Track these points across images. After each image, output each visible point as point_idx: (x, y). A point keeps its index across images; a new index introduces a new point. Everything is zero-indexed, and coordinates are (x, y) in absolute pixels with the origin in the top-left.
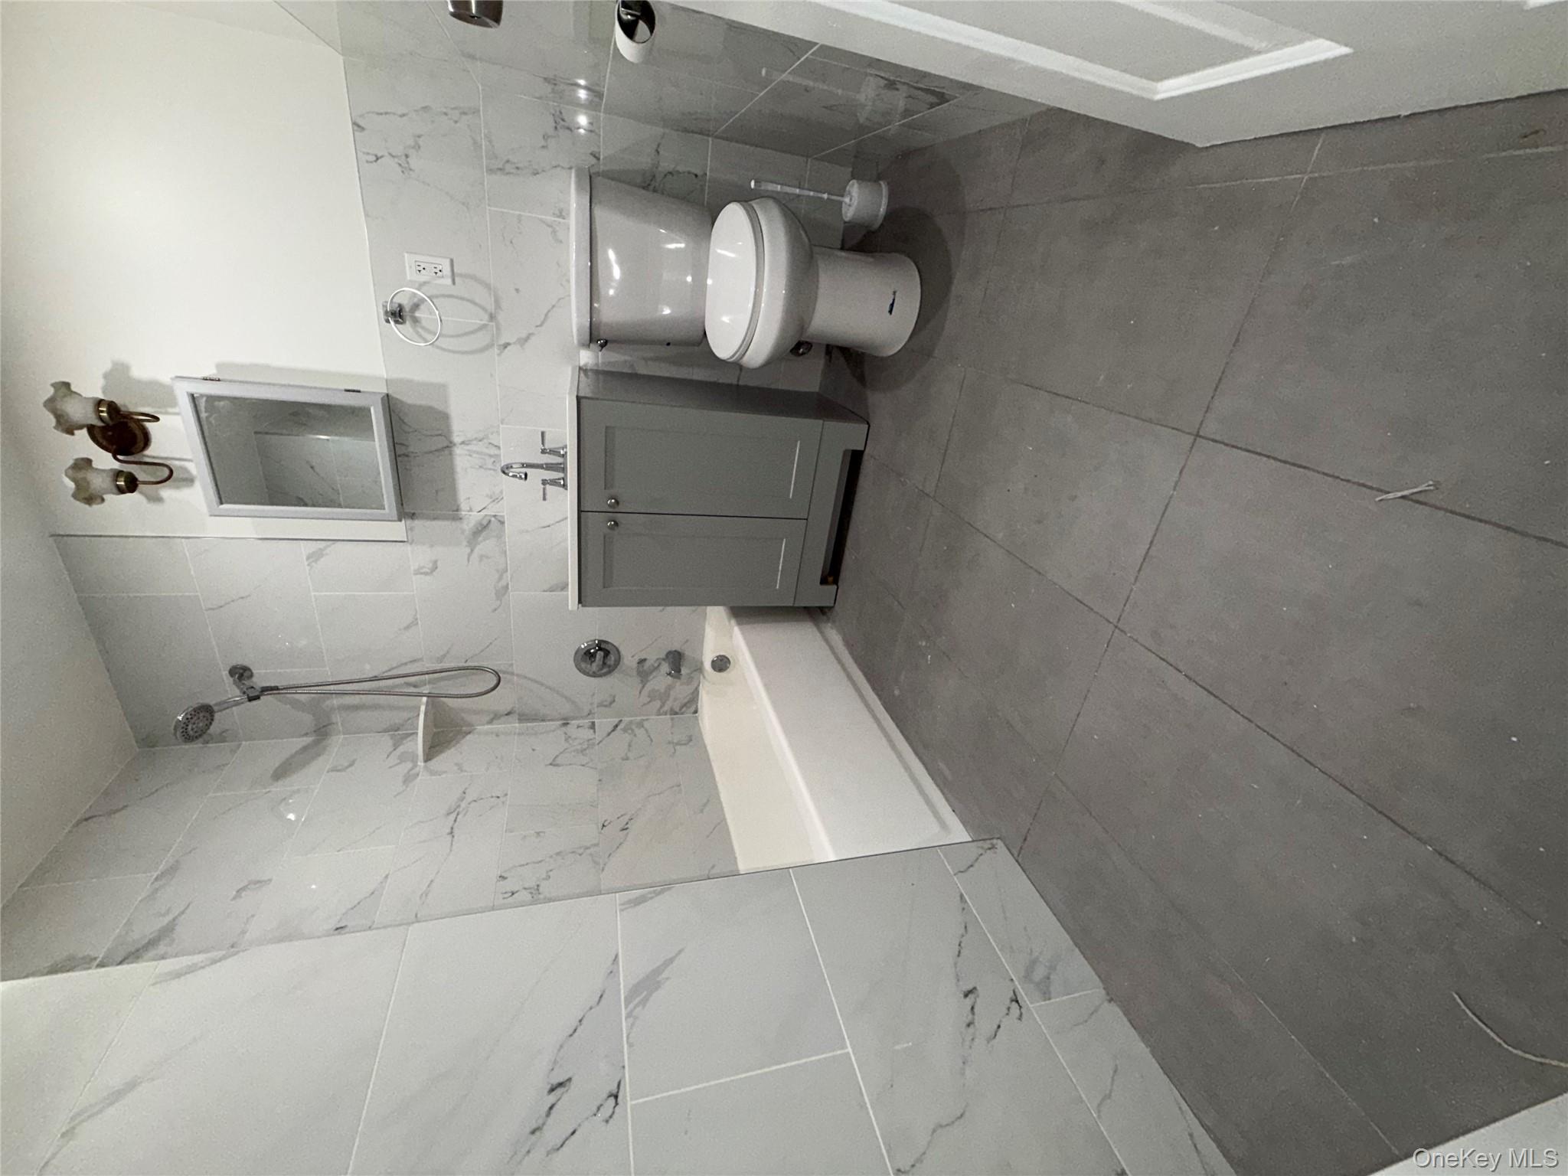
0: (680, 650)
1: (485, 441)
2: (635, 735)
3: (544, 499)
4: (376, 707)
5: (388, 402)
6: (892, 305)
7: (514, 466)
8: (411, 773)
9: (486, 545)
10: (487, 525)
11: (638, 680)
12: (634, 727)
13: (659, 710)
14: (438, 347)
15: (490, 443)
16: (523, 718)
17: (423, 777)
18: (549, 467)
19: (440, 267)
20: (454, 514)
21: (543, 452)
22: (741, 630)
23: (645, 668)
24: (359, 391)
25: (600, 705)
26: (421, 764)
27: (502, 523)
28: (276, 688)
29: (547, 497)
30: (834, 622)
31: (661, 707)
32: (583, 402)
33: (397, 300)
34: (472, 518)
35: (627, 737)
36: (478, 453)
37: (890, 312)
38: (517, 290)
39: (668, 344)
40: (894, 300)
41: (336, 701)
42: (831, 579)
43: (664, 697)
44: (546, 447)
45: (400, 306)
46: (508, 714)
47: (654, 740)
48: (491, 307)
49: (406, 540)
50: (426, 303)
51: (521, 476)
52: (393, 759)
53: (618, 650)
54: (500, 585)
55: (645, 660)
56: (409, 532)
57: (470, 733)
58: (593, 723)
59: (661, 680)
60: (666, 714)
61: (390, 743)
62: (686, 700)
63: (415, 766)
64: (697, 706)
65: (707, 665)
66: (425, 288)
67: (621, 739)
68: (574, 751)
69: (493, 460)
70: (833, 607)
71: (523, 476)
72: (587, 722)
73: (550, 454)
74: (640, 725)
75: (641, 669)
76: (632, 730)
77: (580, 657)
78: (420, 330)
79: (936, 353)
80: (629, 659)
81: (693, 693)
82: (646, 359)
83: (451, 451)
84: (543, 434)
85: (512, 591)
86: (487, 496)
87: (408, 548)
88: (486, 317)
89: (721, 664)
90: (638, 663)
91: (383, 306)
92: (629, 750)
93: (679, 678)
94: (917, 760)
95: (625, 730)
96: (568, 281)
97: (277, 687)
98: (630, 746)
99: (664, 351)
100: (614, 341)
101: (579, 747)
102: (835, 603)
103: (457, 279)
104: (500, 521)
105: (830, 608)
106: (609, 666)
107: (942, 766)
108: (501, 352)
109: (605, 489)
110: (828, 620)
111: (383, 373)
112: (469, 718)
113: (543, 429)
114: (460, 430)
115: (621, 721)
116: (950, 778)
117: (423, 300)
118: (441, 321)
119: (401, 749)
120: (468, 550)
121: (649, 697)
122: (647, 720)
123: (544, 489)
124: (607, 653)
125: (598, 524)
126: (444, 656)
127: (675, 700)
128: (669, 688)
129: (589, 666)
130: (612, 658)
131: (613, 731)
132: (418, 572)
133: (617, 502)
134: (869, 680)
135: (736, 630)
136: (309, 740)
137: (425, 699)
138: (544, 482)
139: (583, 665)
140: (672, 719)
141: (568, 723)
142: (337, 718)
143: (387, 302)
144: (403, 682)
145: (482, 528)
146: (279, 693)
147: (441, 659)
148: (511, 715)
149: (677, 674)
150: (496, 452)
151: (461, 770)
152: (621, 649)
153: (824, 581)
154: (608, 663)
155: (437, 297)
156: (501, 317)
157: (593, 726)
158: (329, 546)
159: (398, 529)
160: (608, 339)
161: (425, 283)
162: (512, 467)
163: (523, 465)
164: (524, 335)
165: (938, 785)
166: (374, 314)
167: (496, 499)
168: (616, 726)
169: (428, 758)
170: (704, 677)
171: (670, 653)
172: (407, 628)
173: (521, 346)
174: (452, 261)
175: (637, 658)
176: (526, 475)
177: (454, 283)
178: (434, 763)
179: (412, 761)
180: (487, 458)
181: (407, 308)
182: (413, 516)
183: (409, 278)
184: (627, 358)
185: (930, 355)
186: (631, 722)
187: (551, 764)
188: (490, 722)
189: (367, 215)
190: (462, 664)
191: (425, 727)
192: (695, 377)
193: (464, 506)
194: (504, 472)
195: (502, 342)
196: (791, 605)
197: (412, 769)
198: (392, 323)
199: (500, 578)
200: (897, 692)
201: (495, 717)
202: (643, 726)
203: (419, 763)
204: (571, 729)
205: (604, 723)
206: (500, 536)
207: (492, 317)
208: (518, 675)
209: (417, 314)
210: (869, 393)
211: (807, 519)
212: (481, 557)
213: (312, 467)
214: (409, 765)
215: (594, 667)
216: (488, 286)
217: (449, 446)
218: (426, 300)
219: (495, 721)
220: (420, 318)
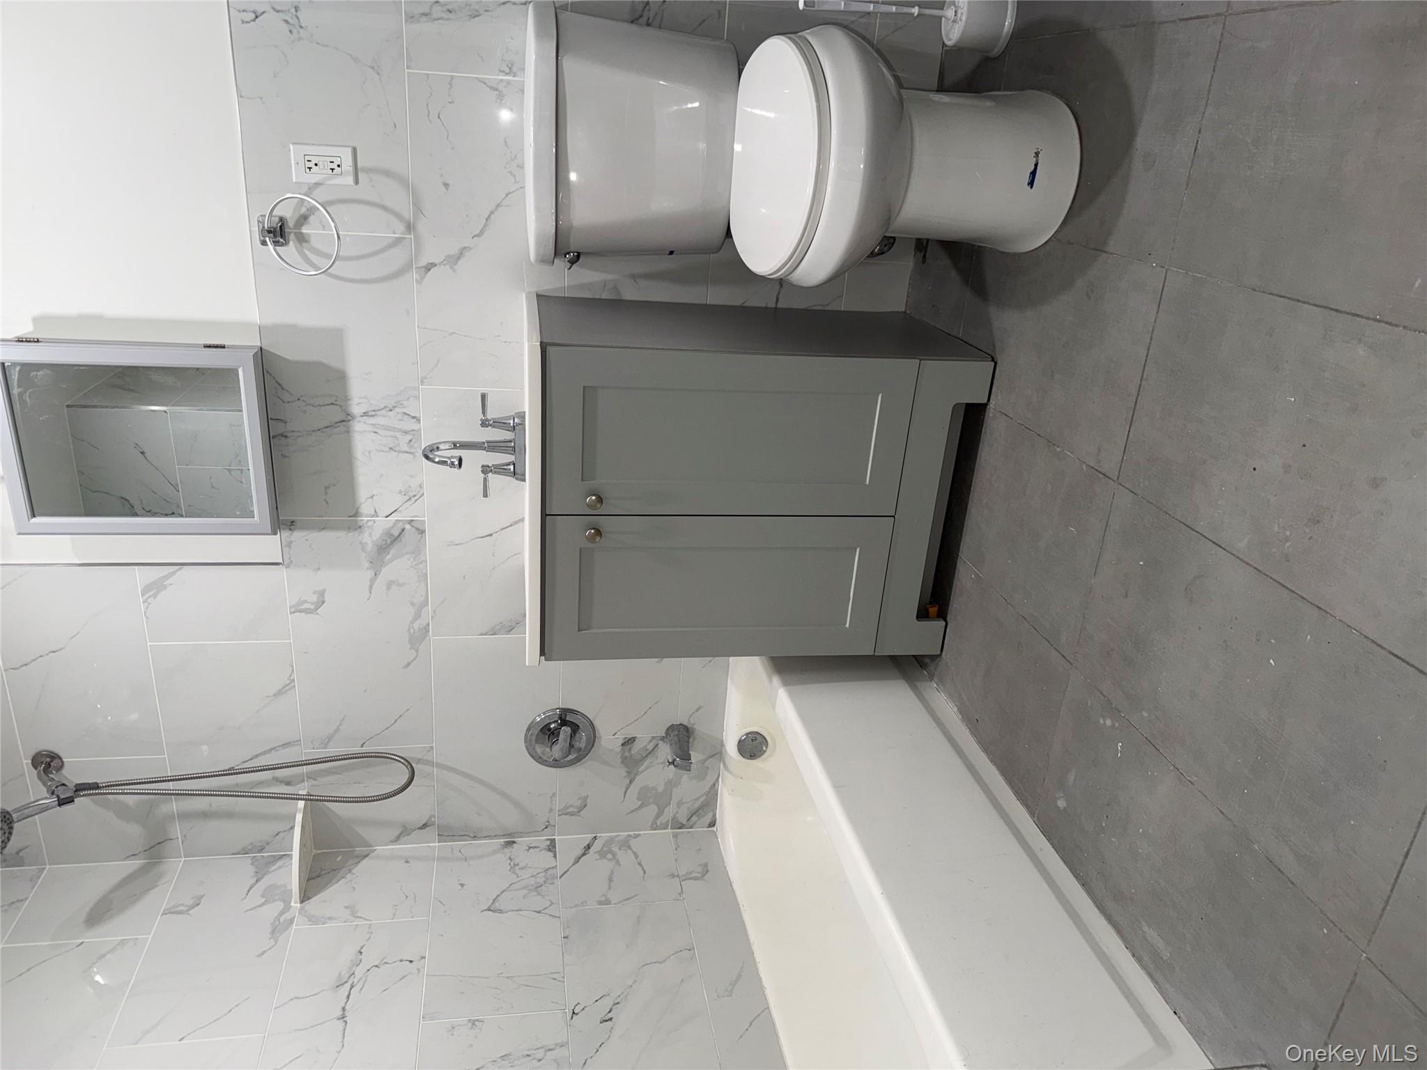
0: (686, 723)
1: (397, 410)
2: (618, 863)
3: (485, 495)
4: (230, 815)
5: (263, 361)
6: (1033, 173)
7: (442, 447)
8: (282, 919)
9: (398, 566)
10: (400, 534)
11: (623, 771)
12: (615, 849)
13: (654, 822)
14: (332, 276)
15: (405, 414)
16: (447, 833)
17: (300, 926)
18: (492, 447)
19: (337, 161)
20: (351, 520)
21: (484, 424)
22: (791, 695)
23: (633, 752)
24: (223, 347)
25: (564, 812)
26: (295, 904)
27: (422, 532)
28: (95, 786)
29: (491, 491)
30: (941, 682)
31: (658, 816)
32: (550, 349)
33: (278, 212)
34: (375, 528)
35: (605, 866)
36: (387, 428)
37: (1031, 184)
38: (446, 185)
39: (671, 253)
40: (1036, 165)
41: (175, 806)
42: (933, 610)
43: (661, 799)
44: (489, 417)
45: (281, 219)
46: (425, 826)
47: (647, 872)
48: (408, 213)
49: (281, 562)
50: (317, 214)
51: (453, 463)
52: (256, 897)
53: (592, 724)
54: (416, 625)
55: (633, 740)
56: (286, 549)
57: (366, 856)
58: (553, 841)
59: (657, 773)
60: (666, 828)
61: (252, 869)
62: (697, 804)
63: (287, 907)
64: (714, 815)
65: (731, 748)
66: (316, 193)
67: (596, 866)
68: (524, 888)
69: (409, 437)
70: (941, 655)
71: (457, 463)
72: (542, 840)
73: (494, 427)
74: (626, 844)
75: (627, 754)
76: (614, 855)
77: (534, 737)
78: (307, 252)
79: (1112, 246)
80: (609, 739)
81: (707, 794)
82: (634, 277)
83: (348, 427)
84: (484, 397)
85: (433, 635)
86: (400, 492)
87: (281, 572)
88: (401, 227)
89: (753, 746)
90: (623, 745)
91: (259, 221)
92: (610, 888)
93: (688, 769)
94: (1104, 922)
95: (602, 854)
96: (521, 167)
97: (96, 783)
98: (611, 880)
99: (667, 263)
100: (589, 254)
101: (532, 881)
102: (942, 650)
103: (361, 176)
104: (417, 529)
105: (934, 658)
106: (580, 749)
107: (1152, 934)
108: (422, 278)
109: (582, 480)
110: (931, 678)
111: (255, 317)
112: (363, 832)
113: (483, 390)
114: (360, 395)
115: (595, 838)
116: (1166, 955)
117: (313, 210)
118: (339, 237)
119: (267, 881)
120: (371, 573)
121: (638, 799)
122: (637, 836)
123: (485, 480)
124: (575, 728)
125: (571, 534)
126: (330, 738)
127: (680, 804)
128: (671, 785)
129: (548, 750)
130: (583, 736)
131: (584, 854)
132: (296, 609)
133: (600, 499)
134: (1010, 783)
135: (782, 695)
136: (136, 863)
137: (301, 804)
138: (486, 470)
139: (539, 749)
140: (675, 836)
141: (514, 842)
142: (177, 830)
143: (265, 216)
144: (271, 777)
145: (392, 540)
146: (99, 794)
147: (326, 742)
148: (427, 829)
149: (684, 763)
150: (414, 426)
151: (354, 914)
152: (597, 723)
153: (923, 614)
154: (577, 745)
155: (331, 203)
156: (422, 226)
157: (552, 847)
158: (174, 573)
159: (269, 546)
160: (580, 251)
161: (317, 185)
162: (438, 448)
163: (455, 446)
164: (454, 250)
165: (1144, 967)
166: (245, 232)
167: (412, 496)
168: (588, 847)
169: (304, 898)
170: (725, 765)
171: (672, 728)
172: (279, 693)
173: (452, 268)
174: (355, 151)
175: (620, 739)
176: (460, 460)
177: (357, 182)
178: (314, 904)
179: (284, 901)
180: (398, 435)
181: (291, 223)
182: (291, 525)
183: (294, 181)
184: (610, 277)
185: (1100, 249)
186: (612, 839)
187: (489, 909)
188: (397, 840)
189: (240, 96)
190: (357, 749)
191: (303, 845)
192: (710, 301)
193: (366, 508)
194: (427, 457)
195: (423, 263)
196: (872, 653)
197: (282, 913)
198: (271, 247)
199: (417, 616)
200: (1061, 804)
201: (404, 832)
202: (629, 847)
203: (292, 904)
204: (518, 851)
205: (570, 842)
206: (418, 551)
207: (410, 227)
208: (439, 766)
209: (305, 230)
210: (993, 311)
211: (894, 516)
212: (390, 585)
213: (142, 453)
214: (281, 905)
215: (557, 751)
216: (404, 182)
217: (346, 420)
218: (319, 209)
219: (403, 839)
220: (308, 235)
